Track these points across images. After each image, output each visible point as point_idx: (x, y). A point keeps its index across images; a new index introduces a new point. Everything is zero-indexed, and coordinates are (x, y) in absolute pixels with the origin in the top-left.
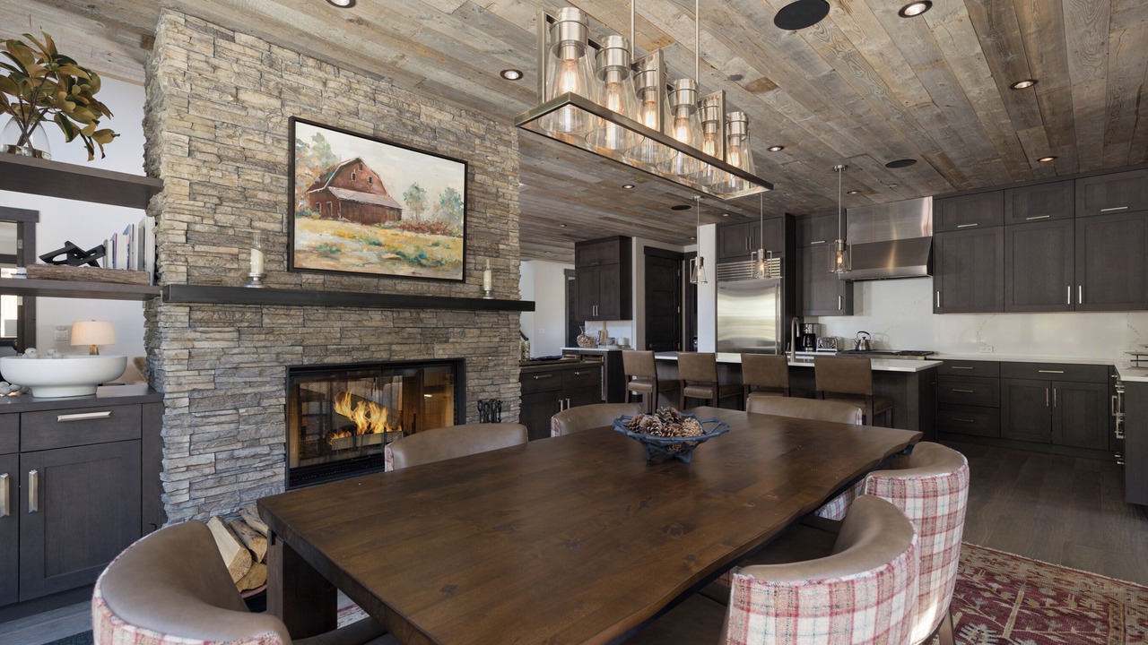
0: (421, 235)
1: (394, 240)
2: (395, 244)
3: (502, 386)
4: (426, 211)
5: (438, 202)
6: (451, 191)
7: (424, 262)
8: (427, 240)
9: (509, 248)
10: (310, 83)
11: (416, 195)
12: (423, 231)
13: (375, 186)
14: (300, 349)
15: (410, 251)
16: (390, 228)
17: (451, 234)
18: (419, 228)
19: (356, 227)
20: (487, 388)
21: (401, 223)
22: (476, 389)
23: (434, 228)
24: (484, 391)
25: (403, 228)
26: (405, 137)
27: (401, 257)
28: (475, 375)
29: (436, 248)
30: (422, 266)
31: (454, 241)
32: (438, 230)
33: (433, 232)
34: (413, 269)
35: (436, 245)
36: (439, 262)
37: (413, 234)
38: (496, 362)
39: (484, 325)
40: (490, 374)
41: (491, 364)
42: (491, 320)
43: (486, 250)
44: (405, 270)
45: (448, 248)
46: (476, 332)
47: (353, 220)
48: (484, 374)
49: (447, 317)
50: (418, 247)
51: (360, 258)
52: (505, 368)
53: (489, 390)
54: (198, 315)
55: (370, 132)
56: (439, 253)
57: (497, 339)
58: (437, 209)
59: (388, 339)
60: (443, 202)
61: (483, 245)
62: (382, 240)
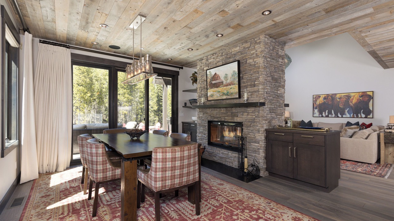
0: (228, 87)
1: (222, 90)
2: (222, 91)
3: (256, 134)
4: (228, 80)
5: (231, 76)
6: (234, 71)
7: (228, 94)
8: (229, 88)
9: (259, 82)
10: (212, 60)
11: (226, 77)
12: (228, 86)
13: (218, 78)
14: (210, 117)
15: (225, 92)
16: (221, 87)
17: (234, 84)
18: (227, 85)
19: (216, 89)
20: (250, 134)
21: (223, 85)
22: (246, 133)
23: (230, 84)
24: (249, 134)
25: (224, 86)
26: (228, 61)
27: (224, 94)
28: (246, 128)
29: (231, 90)
30: (228, 95)
31: (236, 86)
32: (231, 84)
33: (230, 85)
34: (226, 97)
35: (231, 89)
36: (232, 93)
37: (226, 87)
38: (253, 125)
39: (249, 112)
40: (251, 129)
41: (252, 125)
42: (252, 110)
43: (251, 85)
44: (224, 97)
45: (234, 89)
46: (246, 114)
47: (215, 88)
48: (249, 128)
49: (239, 109)
50: (227, 90)
51: (216, 96)
52: (257, 127)
53: (251, 134)
54: (200, 110)
55: (221, 64)
56: (232, 91)
57: (254, 117)
58: (231, 78)
59: (224, 115)
60: (232, 76)
61: (249, 84)
62: (220, 91)
